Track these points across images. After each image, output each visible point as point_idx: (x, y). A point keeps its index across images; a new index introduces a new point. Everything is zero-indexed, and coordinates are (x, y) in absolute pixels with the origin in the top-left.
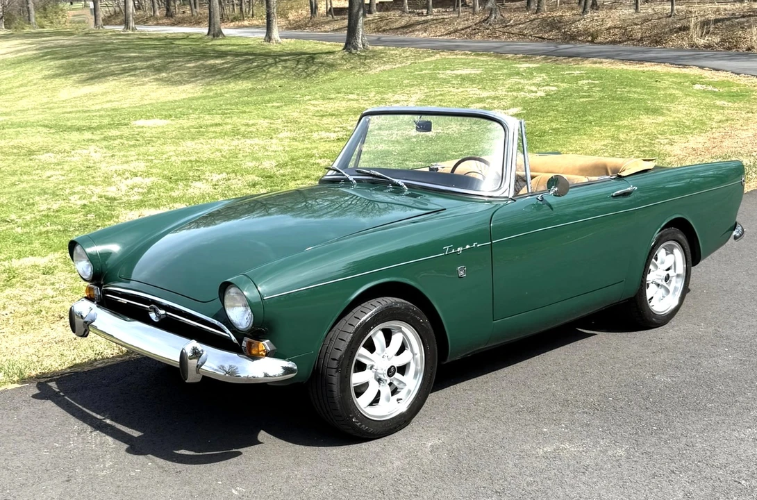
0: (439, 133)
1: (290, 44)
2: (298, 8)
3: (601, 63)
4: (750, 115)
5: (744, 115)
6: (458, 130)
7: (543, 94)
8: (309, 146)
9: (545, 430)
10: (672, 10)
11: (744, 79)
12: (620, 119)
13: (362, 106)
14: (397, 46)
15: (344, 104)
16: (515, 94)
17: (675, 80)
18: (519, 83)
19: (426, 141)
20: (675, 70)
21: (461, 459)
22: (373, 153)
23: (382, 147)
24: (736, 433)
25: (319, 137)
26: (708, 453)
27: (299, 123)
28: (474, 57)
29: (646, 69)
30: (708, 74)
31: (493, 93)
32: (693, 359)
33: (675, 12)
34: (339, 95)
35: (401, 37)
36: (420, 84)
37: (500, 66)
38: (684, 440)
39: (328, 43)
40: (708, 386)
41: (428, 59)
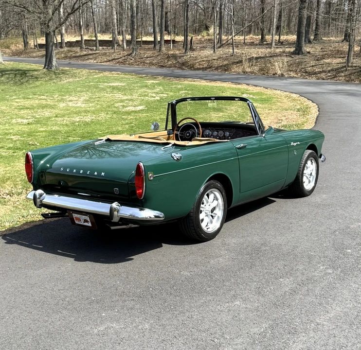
0: (93, 119)
1: (10, 64)
2: (17, 44)
3: (194, 81)
4: (270, 111)
5: (267, 111)
6: (105, 117)
7: (158, 98)
8: (8, 128)
9: (104, 314)
10: (233, 52)
11: (269, 91)
12: (199, 114)
13: (48, 103)
14: (78, 68)
15: (37, 102)
16: (142, 98)
17: (233, 91)
18: (146, 92)
19: (84, 125)
20: (234, 86)
21: (40, 342)
22: (49, 132)
23: (55, 128)
24: (219, 307)
25: (15, 122)
26: (200, 321)
27: (5, 113)
28: (123, 76)
29: (218, 85)
30: (251, 88)
31: (129, 97)
32: (206, 259)
33: (235, 53)
34: (35, 96)
35: (80, 62)
36: (88, 91)
37: (136, 81)
38: (187, 314)
39: (34, 65)
40: (210, 277)
41: (96, 76)
